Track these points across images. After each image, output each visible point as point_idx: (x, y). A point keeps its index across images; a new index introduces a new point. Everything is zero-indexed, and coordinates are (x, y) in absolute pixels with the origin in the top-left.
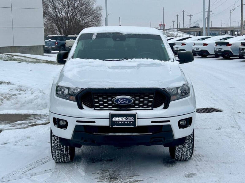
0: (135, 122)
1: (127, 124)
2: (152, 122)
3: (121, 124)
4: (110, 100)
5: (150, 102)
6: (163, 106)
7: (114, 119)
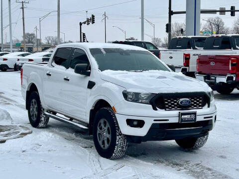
0: (195, 119)
1: (191, 121)
2: (205, 118)
3: (187, 121)
4: (175, 102)
5: (200, 103)
6: (207, 105)
7: (183, 116)
